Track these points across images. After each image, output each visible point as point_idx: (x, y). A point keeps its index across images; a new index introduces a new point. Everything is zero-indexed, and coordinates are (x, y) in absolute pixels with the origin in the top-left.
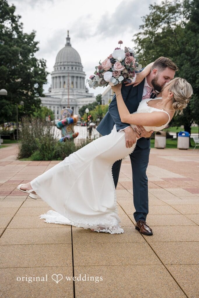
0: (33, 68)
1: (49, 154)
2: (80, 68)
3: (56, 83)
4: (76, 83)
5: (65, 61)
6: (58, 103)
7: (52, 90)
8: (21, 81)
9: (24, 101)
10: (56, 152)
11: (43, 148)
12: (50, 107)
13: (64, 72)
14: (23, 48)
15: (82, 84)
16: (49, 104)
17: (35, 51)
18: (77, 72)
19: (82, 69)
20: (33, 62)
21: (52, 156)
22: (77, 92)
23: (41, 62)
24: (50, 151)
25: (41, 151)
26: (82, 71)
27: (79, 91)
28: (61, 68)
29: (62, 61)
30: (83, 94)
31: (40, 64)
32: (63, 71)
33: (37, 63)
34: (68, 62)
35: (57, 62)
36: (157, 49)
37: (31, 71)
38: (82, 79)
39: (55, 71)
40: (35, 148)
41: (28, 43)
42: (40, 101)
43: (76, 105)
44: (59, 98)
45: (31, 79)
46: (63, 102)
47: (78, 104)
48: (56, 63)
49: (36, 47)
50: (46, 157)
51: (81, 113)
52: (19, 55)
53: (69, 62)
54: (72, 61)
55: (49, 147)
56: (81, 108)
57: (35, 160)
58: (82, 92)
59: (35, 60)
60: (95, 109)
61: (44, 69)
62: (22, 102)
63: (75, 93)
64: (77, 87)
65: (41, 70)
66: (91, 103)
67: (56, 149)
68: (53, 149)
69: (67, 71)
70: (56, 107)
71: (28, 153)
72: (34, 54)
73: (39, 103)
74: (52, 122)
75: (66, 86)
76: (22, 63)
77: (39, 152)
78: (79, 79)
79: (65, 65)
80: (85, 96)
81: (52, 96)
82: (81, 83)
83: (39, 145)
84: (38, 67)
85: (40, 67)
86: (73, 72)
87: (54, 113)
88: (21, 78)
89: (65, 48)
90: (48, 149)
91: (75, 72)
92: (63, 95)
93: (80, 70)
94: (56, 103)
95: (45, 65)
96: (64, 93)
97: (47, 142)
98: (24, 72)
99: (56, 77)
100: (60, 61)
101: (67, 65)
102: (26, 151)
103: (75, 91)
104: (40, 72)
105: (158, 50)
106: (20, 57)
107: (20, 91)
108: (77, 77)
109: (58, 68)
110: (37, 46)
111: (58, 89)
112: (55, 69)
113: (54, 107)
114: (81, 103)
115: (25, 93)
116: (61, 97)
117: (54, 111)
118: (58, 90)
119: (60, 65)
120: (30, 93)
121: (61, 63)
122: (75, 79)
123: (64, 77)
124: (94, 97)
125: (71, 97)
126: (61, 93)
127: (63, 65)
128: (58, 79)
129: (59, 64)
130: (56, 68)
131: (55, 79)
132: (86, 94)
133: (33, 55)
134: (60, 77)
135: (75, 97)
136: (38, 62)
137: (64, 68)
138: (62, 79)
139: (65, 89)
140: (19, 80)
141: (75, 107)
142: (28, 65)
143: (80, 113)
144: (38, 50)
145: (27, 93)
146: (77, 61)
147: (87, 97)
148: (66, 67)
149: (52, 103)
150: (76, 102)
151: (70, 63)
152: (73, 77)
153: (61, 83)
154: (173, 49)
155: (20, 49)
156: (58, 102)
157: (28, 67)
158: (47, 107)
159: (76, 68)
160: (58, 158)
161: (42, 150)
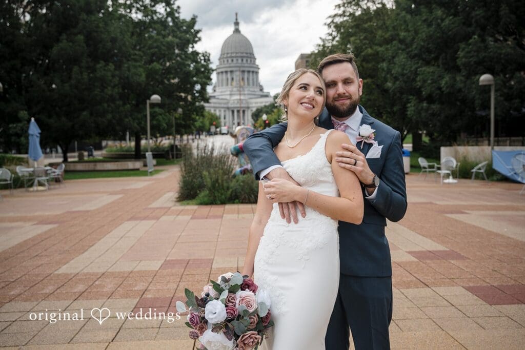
0: (194, 64)
1: (222, 194)
2: (253, 60)
3: (222, 80)
4: (248, 79)
5: (233, 51)
6: (225, 106)
7: (217, 89)
8: (178, 82)
9: (182, 108)
10: (232, 191)
11: (213, 186)
12: (215, 110)
13: (232, 65)
14: (180, 38)
15: (255, 80)
16: (214, 107)
17: (196, 42)
18: (248, 65)
19: (255, 62)
20: (194, 57)
21: (226, 198)
22: (249, 90)
23: (203, 56)
24: (224, 190)
25: (210, 190)
26: (254, 63)
27: (251, 89)
28: (228, 61)
29: (230, 51)
30: (257, 93)
31: (202, 58)
32: (230, 64)
33: (198, 57)
34: (236, 53)
35: (223, 53)
36: (360, 36)
37: (191, 69)
38: (255, 74)
39: (221, 64)
40: (201, 187)
41: (187, 32)
42: (203, 108)
43: (248, 108)
44: (226, 99)
45: (191, 79)
46: (232, 104)
47: (251, 105)
48: (221, 55)
49: (197, 37)
50: (217, 199)
51: (255, 119)
52: (175, 48)
53: (238, 53)
54: (242, 51)
55: (223, 185)
56: (255, 112)
57: (201, 204)
58: (256, 90)
59: (196, 54)
60: (273, 114)
61: (208, 65)
62: (180, 110)
63: (246, 92)
64: (248, 84)
65: (203, 66)
66: (267, 104)
67: (232, 188)
68: (228, 188)
69: (236, 63)
70: (222, 110)
71: (192, 193)
72: (195, 45)
73: (202, 110)
74: (218, 130)
75: (234, 83)
76: (178, 59)
77: (208, 192)
78: (251, 74)
79: (233, 57)
80: (259, 95)
81: (217, 97)
82: (253, 79)
83: (208, 182)
84: (200, 62)
85: (203, 62)
86: (243, 65)
87: (220, 118)
88: (179, 78)
89: (232, 35)
90: (221, 187)
91: (246, 65)
92: (231, 95)
93: (252, 62)
94: (222, 105)
95: (209, 60)
96: (233, 93)
97: (220, 178)
98: (181, 70)
99: (222, 72)
100: (226, 52)
101: (236, 57)
102: (188, 189)
103: (246, 89)
104: (203, 69)
105: (362, 38)
106: (177, 51)
107: (177, 96)
108: (249, 72)
109: (224, 61)
110: (199, 35)
111: (224, 87)
112: (220, 62)
113: (220, 111)
114: (254, 105)
115: (183, 97)
116: (228, 97)
117: (220, 115)
118: (224, 89)
119: (227, 57)
120: (189, 98)
121: (228, 54)
122: (246, 74)
123: (231, 72)
124: (271, 97)
125: (242, 97)
126: (228, 93)
127: (231, 57)
128: (224, 74)
129: (225, 56)
130: (222, 60)
131: (220, 74)
132: (261, 93)
133: (193, 47)
134: (226, 72)
135: (247, 97)
136: (200, 55)
137: (232, 61)
138: (229, 74)
139: (233, 88)
140: (176, 80)
141: (246, 109)
142: (186, 60)
143: (253, 118)
144: (200, 39)
145: (186, 97)
146: (248, 52)
147: (262, 96)
148: (235, 59)
149: (217, 105)
150: (248, 103)
151: (239, 55)
152: (243, 72)
153: (227, 79)
154: (382, 36)
155: (177, 40)
156: (225, 104)
157: (187, 63)
158: (210, 110)
159: (247, 61)
160: (234, 200)
161: (212, 188)
